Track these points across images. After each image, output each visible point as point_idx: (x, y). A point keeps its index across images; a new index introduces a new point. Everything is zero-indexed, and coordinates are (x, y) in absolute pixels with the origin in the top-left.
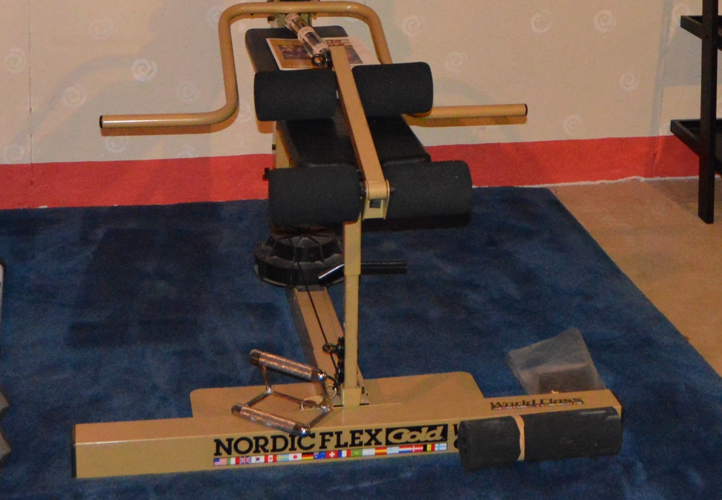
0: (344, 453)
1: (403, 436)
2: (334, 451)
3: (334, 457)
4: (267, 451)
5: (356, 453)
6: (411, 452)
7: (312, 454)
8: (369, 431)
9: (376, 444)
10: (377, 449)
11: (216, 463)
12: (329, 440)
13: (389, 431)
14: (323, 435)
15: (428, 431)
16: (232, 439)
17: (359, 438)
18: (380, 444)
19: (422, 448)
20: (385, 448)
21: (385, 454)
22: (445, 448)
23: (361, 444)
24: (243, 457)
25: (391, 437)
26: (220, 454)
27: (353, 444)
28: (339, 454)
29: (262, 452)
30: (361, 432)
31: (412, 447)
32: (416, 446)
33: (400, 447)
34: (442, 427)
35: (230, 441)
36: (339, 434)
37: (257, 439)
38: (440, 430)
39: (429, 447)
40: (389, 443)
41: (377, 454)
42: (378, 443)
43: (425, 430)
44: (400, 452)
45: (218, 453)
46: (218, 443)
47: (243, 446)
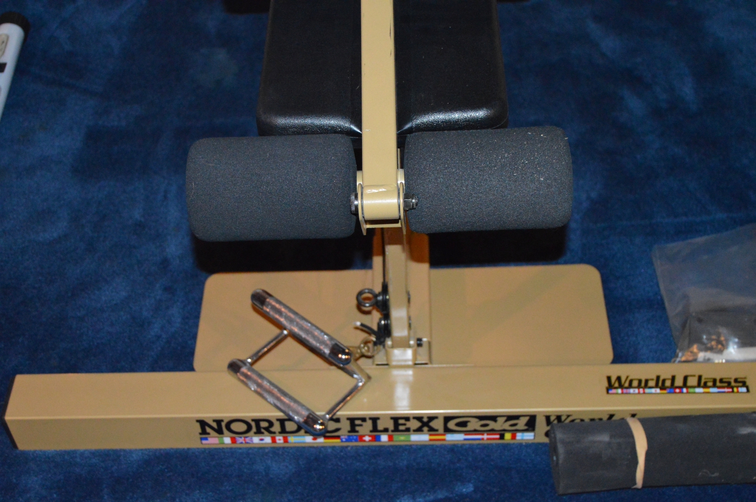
0: (384, 438)
1: (469, 424)
2: (370, 436)
3: (370, 441)
4: (274, 433)
5: (402, 438)
6: (483, 439)
7: (338, 437)
8: (419, 418)
9: (429, 431)
10: (431, 435)
11: (204, 442)
12: (361, 425)
13: (447, 419)
14: (352, 420)
15: (506, 421)
16: (222, 421)
17: (404, 424)
18: (437, 430)
19: (498, 436)
20: (444, 435)
21: (444, 440)
22: (532, 438)
23: (408, 430)
24: (241, 437)
25: (451, 425)
26: (209, 434)
27: (396, 430)
28: (376, 438)
29: (266, 433)
30: (407, 419)
31: (483, 435)
32: (488, 434)
33: (466, 435)
34: (527, 419)
35: (219, 422)
36: (375, 420)
37: (257, 421)
38: (523, 421)
39: (508, 436)
40: (447, 430)
41: (431, 440)
42: (431, 429)
43: (501, 420)
44: (465, 440)
45: (204, 432)
46: (203, 424)
47: (239, 427)
